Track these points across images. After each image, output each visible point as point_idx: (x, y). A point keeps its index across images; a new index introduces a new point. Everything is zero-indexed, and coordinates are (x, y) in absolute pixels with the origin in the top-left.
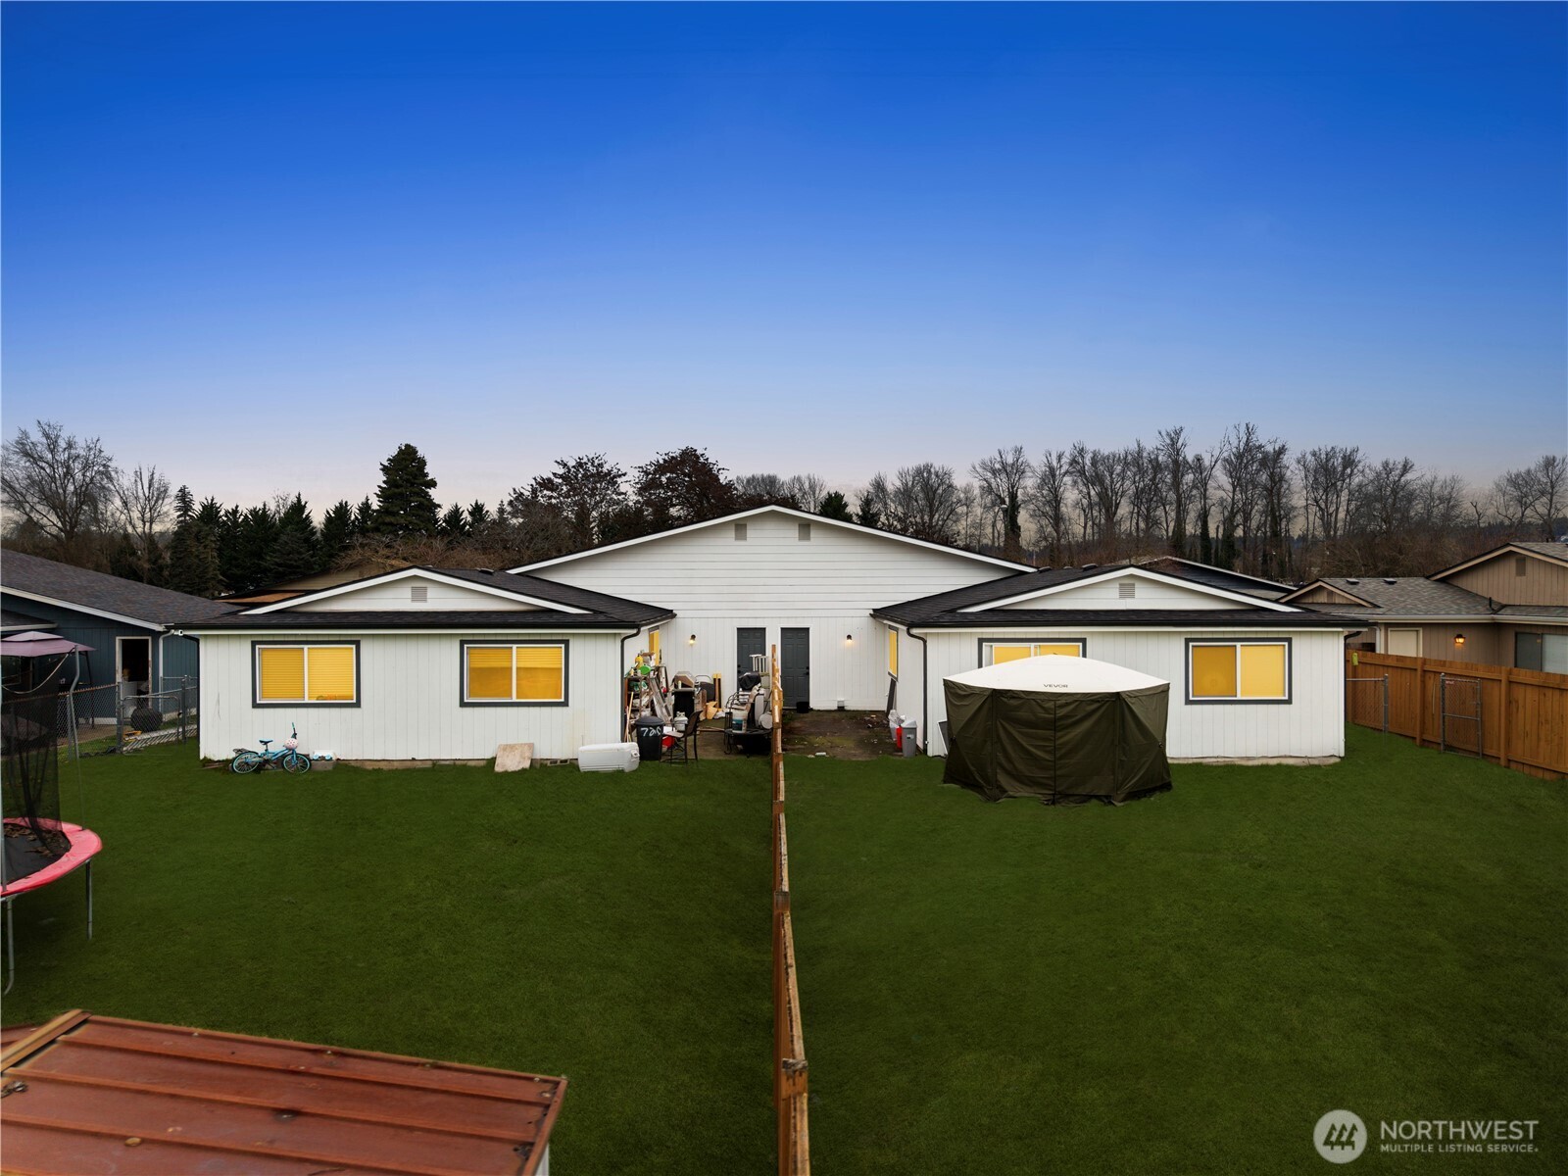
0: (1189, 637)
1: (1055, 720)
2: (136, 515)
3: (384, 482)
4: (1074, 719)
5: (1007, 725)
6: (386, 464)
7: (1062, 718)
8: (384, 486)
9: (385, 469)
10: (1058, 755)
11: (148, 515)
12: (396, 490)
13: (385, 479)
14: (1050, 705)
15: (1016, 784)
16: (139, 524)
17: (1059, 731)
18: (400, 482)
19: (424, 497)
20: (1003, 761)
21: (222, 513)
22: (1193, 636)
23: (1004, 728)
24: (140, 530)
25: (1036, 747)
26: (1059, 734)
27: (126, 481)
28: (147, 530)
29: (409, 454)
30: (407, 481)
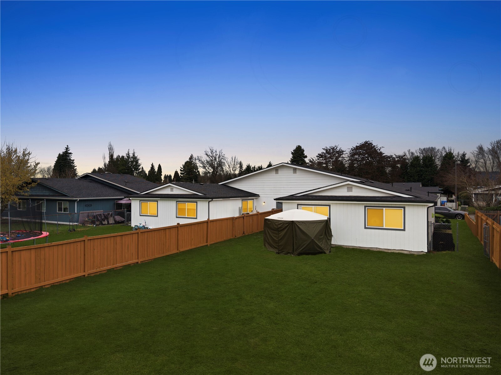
0: (366, 205)
1: (278, 228)
2: (231, 169)
3: (292, 157)
4: (283, 228)
5: (268, 229)
6: (293, 152)
7: (280, 227)
8: (292, 158)
9: (292, 153)
10: (279, 239)
11: (234, 169)
12: (295, 159)
13: (292, 156)
14: (277, 224)
15: (269, 247)
16: (232, 171)
17: (280, 231)
18: (296, 157)
19: (303, 161)
20: (267, 240)
21: (251, 168)
22: (367, 205)
23: (267, 230)
24: (232, 173)
25: (274, 236)
26: (279, 233)
27: (229, 160)
28: (234, 173)
29: (299, 148)
30: (298, 156)
